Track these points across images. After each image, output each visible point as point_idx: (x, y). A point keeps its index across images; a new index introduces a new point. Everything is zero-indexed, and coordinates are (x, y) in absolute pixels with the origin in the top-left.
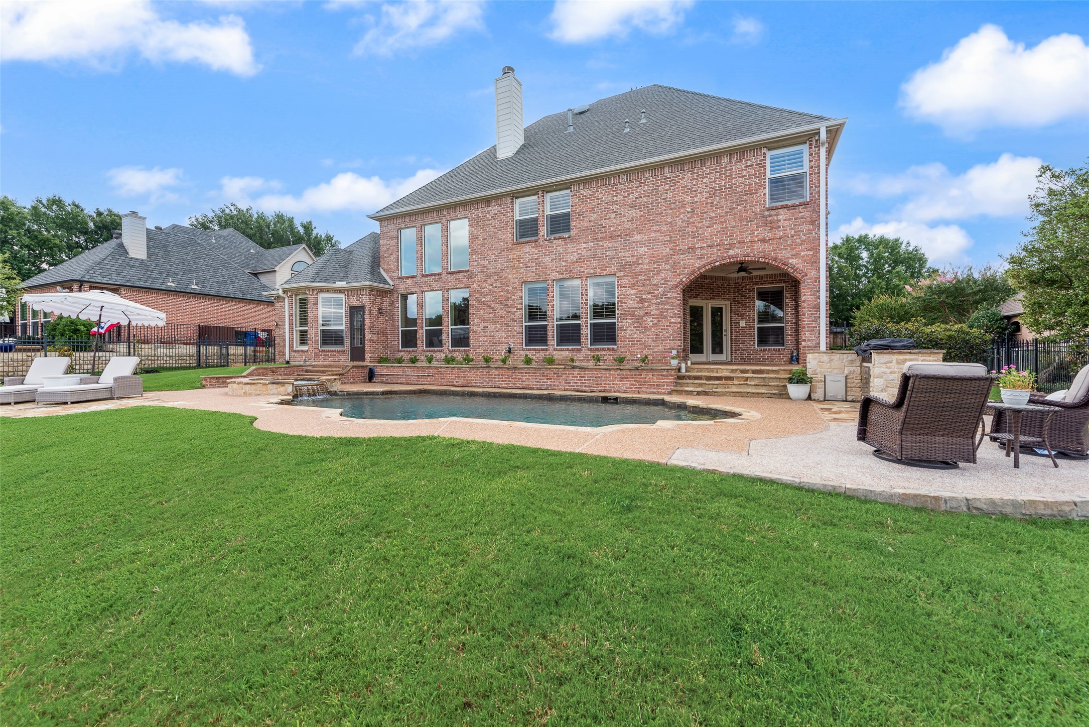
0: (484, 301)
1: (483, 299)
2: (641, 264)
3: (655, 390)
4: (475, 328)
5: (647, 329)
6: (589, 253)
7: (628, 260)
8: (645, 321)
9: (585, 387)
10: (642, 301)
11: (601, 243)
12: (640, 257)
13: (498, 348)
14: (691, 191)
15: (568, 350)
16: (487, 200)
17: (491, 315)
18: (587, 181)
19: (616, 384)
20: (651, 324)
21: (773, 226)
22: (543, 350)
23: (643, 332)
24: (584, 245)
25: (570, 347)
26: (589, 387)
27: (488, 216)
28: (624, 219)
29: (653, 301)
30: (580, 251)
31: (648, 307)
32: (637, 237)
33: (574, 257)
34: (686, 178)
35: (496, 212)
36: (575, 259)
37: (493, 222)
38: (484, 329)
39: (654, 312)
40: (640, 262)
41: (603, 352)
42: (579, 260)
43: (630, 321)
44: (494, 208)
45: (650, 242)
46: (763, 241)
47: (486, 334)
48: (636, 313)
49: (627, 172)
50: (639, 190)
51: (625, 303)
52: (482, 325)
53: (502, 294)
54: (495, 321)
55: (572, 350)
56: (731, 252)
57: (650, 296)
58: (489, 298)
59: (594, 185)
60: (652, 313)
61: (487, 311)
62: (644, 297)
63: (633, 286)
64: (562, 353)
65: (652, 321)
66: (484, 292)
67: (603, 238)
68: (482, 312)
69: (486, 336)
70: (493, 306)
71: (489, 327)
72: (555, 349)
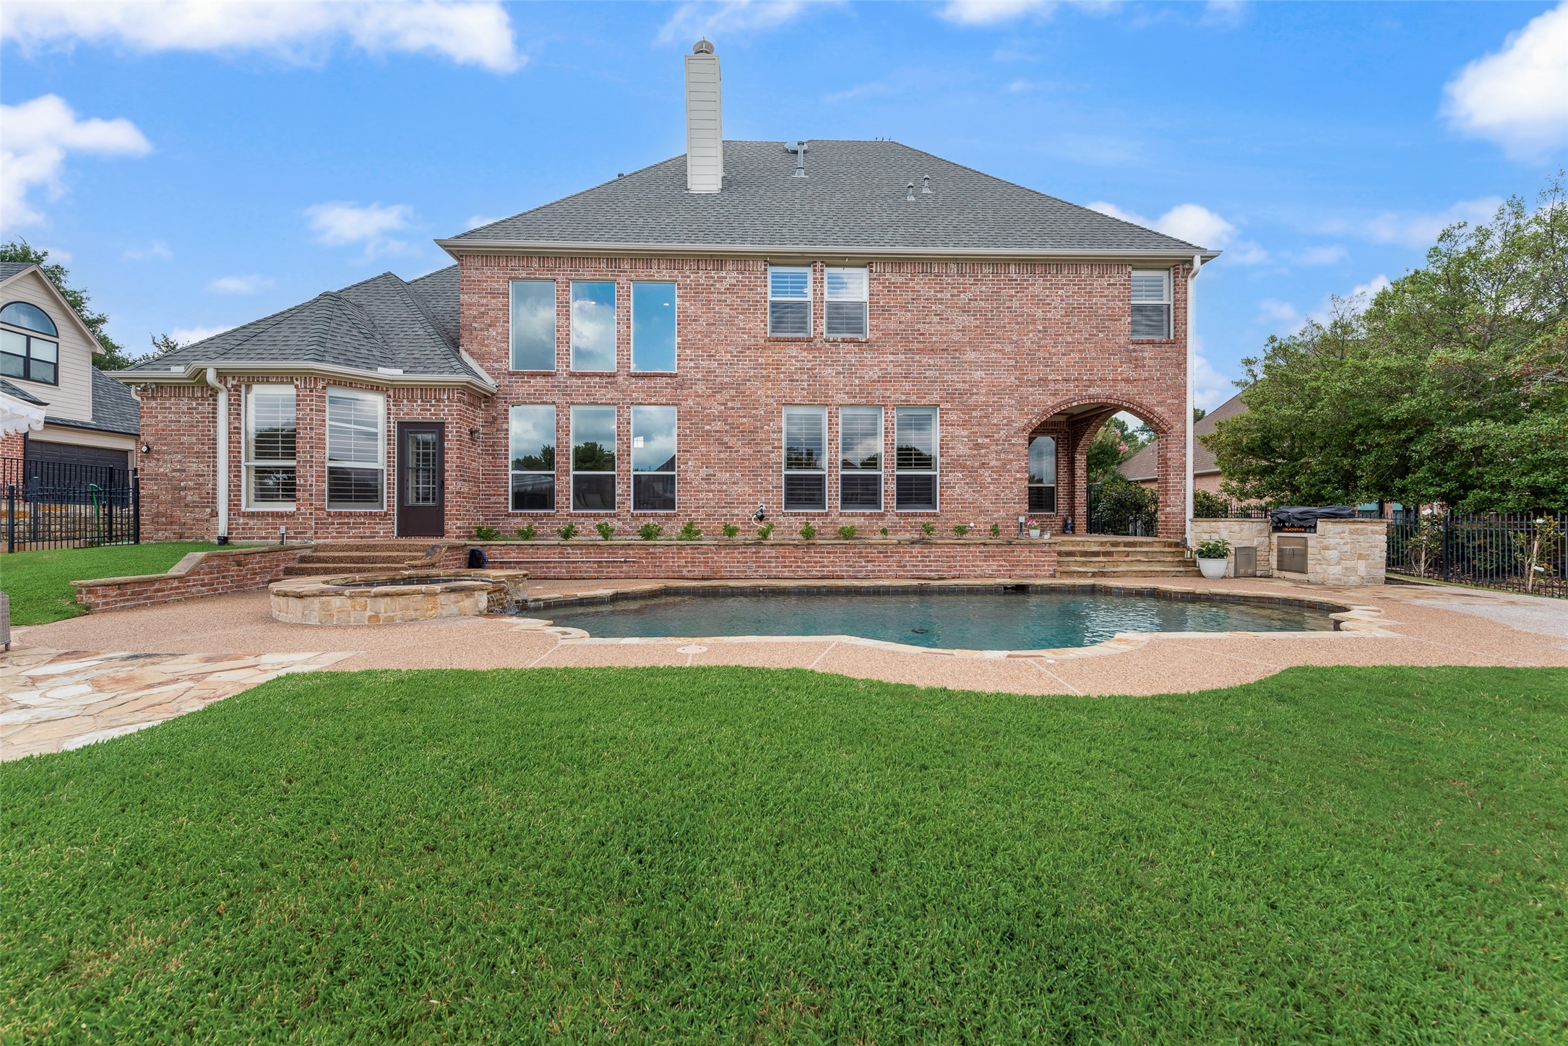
0: (709, 431)
1: (708, 427)
2: (976, 394)
3: (1032, 573)
4: (690, 475)
5: (983, 486)
6: (899, 370)
7: (959, 386)
8: (981, 475)
9: (931, 571)
10: (978, 446)
11: (917, 358)
12: (975, 384)
13: (736, 512)
14: (1041, 302)
15: (864, 515)
16: (719, 260)
17: (722, 456)
18: (898, 261)
19: (978, 566)
20: (989, 480)
21: (1137, 363)
22: (819, 515)
23: (979, 491)
24: (891, 357)
25: (868, 511)
26: (937, 571)
27: (718, 285)
28: (952, 327)
29: (992, 447)
30: (883, 365)
31: (985, 456)
32: (971, 356)
33: (875, 374)
34: (1038, 285)
35: (734, 281)
36: (876, 377)
37: (730, 298)
38: (707, 479)
39: (993, 463)
40: (975, 391)
41: (922, 519)
42: (883, 379)
43: (960, 475)
44: (730, 276)
45: (989, 365)
46: (1127, 381)
47: (712, 487)
48: (968, 463)
49: (958, 260)
50: (973, 287)
51: (952, 448)
52: (704, 472)
53: (745, 420)
54: (730, 466)
55: (871, 515)
56: (1092, 391)
57: (987, 440)
58: (718, 425)
59: (907, 269)
60: (991, 464)
61: (715, 448)
62: (980, 441)
63: (964, 424)
64: (852, 519)
65: (990, 476)
66: (709, 415)
67: (920, 351)
68: (703, 449)
69: (712, 491)
70: (726, 439)
71: (718, 474)
72: (841, 515)
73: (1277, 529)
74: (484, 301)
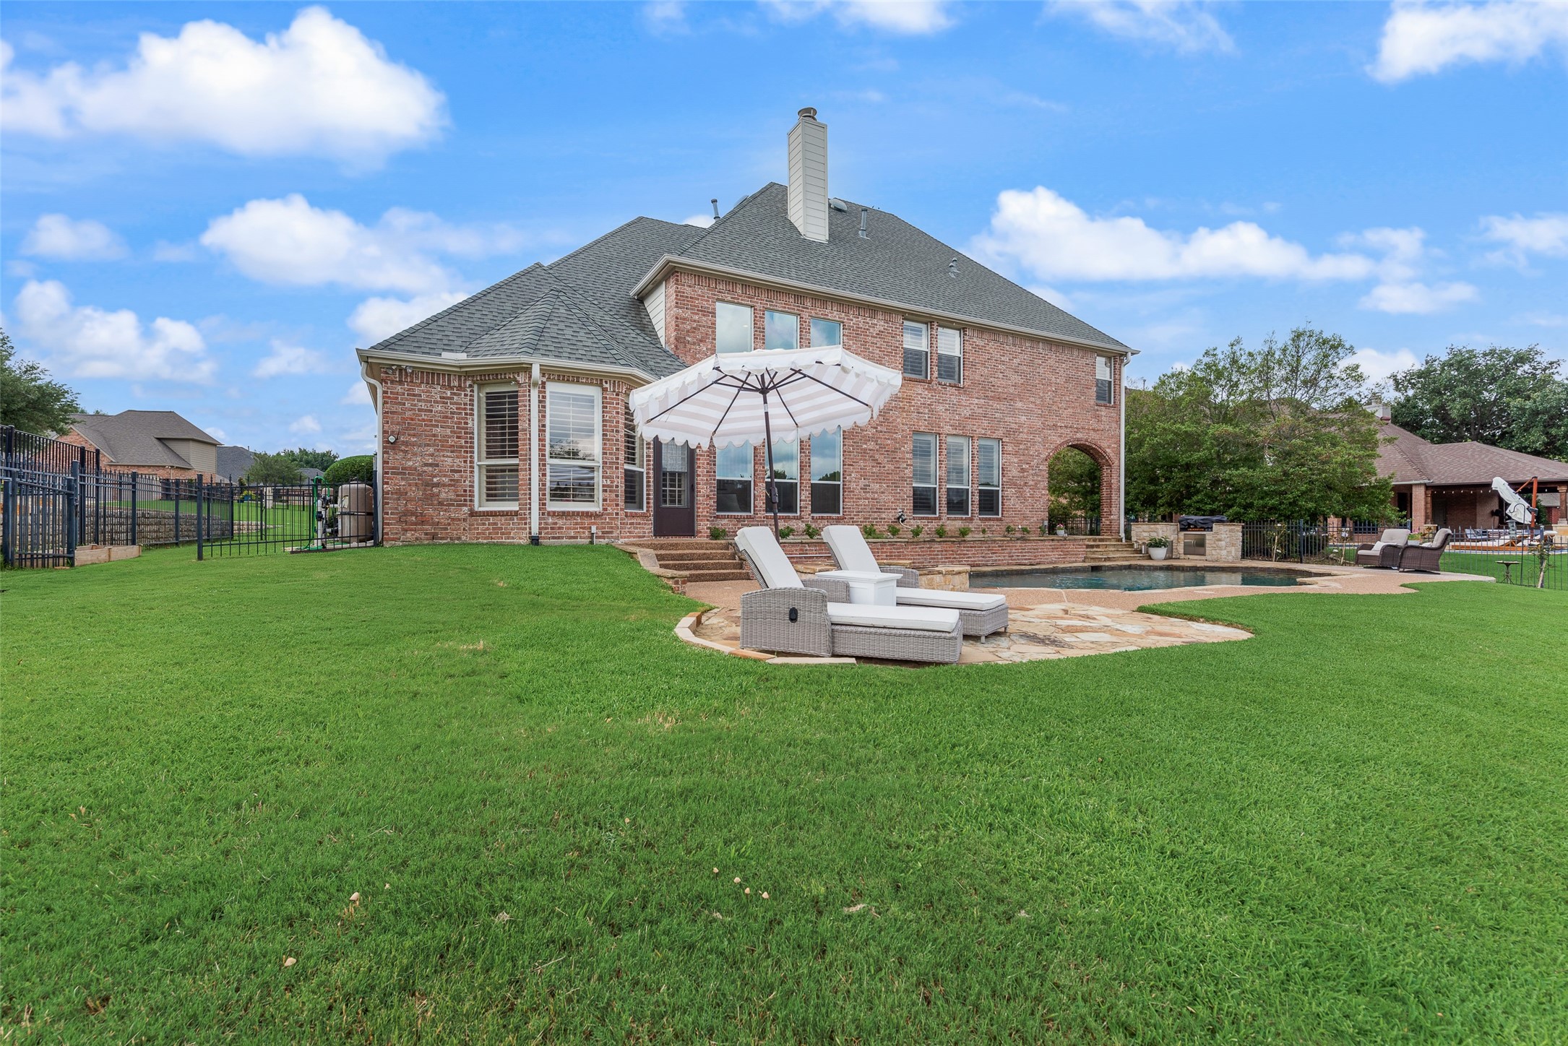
0: (865, 449)
1: (865, 446)
2: (1022, 432)
4: (853, 485)
5: (1025, 499)
6: (980, 411)
7: (1012, 426)
8: (1025, 491)
10: (1023, 470)
11: (991, 403)
12: (1021, 425)
13: (883, 516)
14: (1054, 371)
15: (962, 519)
16: (873, 309)
17: (874, 470)
18: (982, 329)
20: (1028, 494)
21: (1098, 418)
22: (935, 519)
23: (1023, 503)
24: (976, 401)
25: (963, 517)
27: (871, 330)
28: (1009, 382)
29: (1030, 471)
30: (972, 406)
31: (1026, 477)
32: (1019, 405)
33: (967, 412)
34: (1052, 357)
35: (882, 329)
36: (968, 415)
37: (879, 342)
38: (864, 489)
39: (1031, 483)
40: (1021, 430)
41: (992, 523)
42: (972, 417)
43: (1012, 490)
44: (879, 323)
45: (1028, 412)
46: (1094, 429)
47: (868, 496)
48: (1018, 482)
49: (1015, 335)
50: (1020, 355)
51: (1010, 470)
52: (862, 482)
53: (889, 442)
54: (879, 479)
55: (964, 519)
56: (1079, 435)
57: (1028, 466)
58: (871, 445)
59: (986, 336)
60: (1029, 483)
61: (870, 463)
62: (1024, 466)
63: (1016, 454)
64: (954, 522)
65: (1029, 491)
66: (865, 436)
67: (993, 398)
68: (862, 464)
69: (868, 499)
70: (877, 457)
71: (872, 485)
72: (948, 519)
73: (1182, 530)
74: (696, 317)
